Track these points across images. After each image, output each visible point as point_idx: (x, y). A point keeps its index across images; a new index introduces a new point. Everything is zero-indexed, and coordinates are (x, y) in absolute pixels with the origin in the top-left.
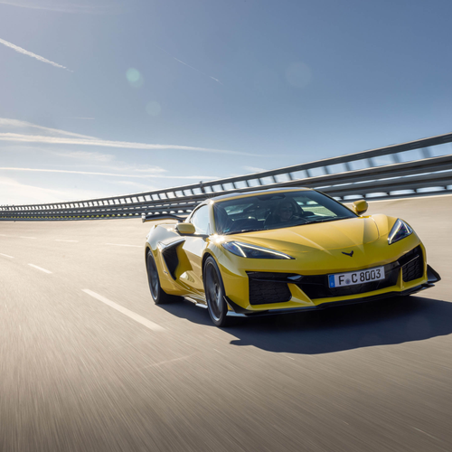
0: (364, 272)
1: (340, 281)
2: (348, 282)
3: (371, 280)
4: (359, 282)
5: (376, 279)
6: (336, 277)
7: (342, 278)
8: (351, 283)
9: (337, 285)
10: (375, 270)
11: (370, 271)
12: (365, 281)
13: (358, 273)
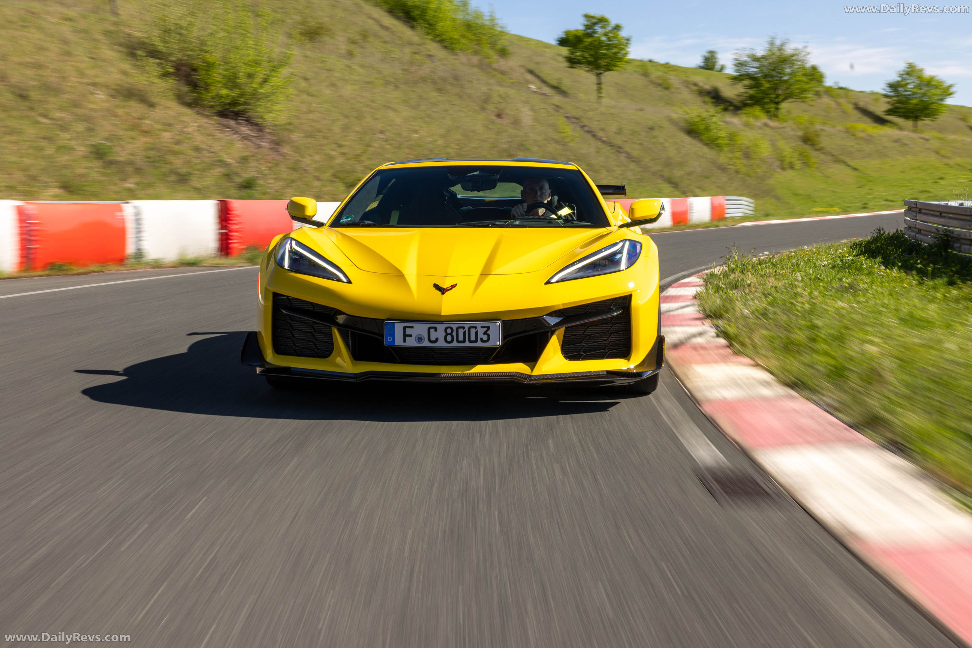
0: (454, 326)
1: (405, 336)
2: (420, 339)
3: (467, 344)
4: (441, 344)
5: (479, 344)
6: (399, 327)
7: (408, 331)
8: (426, 344)
9: (399, 341)
10: (479, 325)
11: (467, 326)
12: (455, 344)
13: (441, 327)
